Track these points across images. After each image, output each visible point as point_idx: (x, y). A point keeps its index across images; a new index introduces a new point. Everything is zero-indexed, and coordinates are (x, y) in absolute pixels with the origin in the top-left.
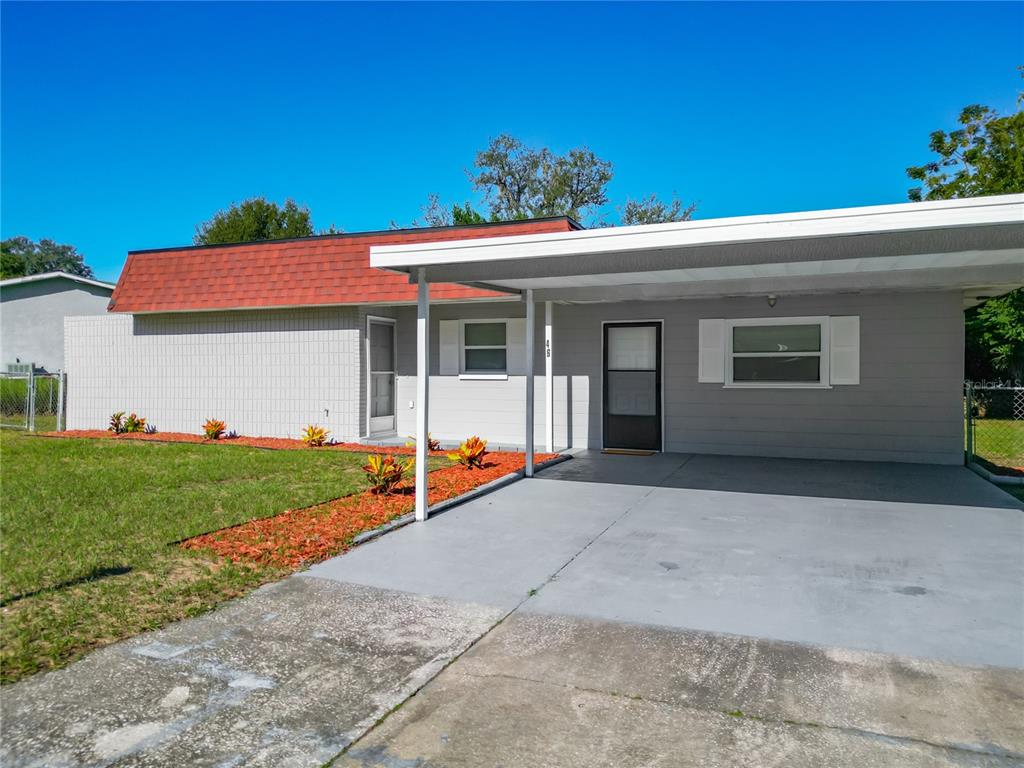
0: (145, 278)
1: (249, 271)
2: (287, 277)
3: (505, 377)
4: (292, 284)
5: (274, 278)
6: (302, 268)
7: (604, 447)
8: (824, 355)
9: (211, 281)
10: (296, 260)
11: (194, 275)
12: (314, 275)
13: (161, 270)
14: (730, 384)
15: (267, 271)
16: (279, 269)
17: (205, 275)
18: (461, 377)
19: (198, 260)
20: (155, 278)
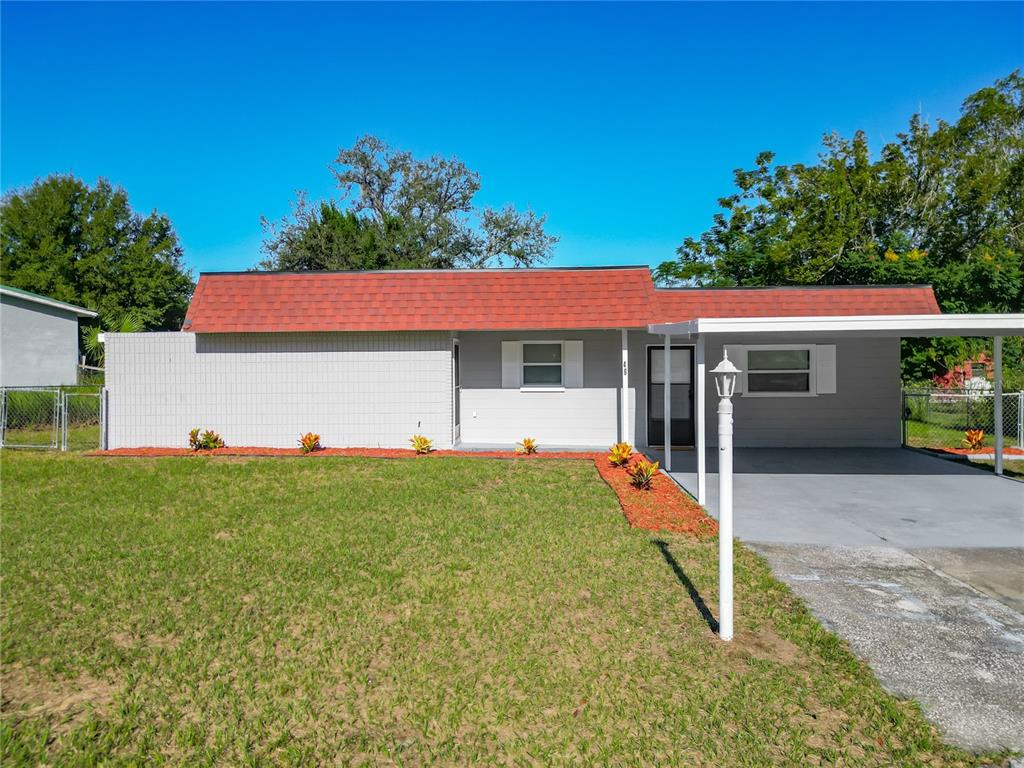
0: (225, 299)
1: (347, 297)
2: (389, 304)
3: (562, 389)
4: (396, 311)
5: (375, 304)
6: (406, 297)
7: (649, 444)
8: (812, 372)
9: (305, 305)
10: (397, 290)
11: (284, 298)
12: (419, 304)
13: (244, 292)
14: (746, 394)
15: (366, 297)
16: (380, 297)
17: (298, 298)
18: (522, 389)
19: (286, 284)
20: (237, 300)
